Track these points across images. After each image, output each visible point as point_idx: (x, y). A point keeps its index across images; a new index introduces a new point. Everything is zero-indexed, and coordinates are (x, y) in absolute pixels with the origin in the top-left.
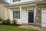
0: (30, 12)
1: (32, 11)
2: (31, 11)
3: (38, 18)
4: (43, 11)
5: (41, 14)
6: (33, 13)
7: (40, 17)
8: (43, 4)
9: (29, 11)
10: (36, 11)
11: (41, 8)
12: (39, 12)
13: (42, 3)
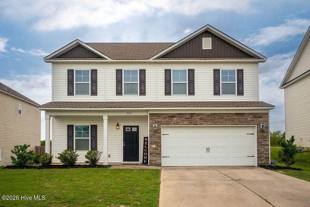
0: (128, 130)
1: (134, 130)
2: (131, 127)
3: (154, 146)
4: (163, 131)
5: (160, 137)
6: (137, 133)
7: (159, 144)
8: (163, 116)
9: (125, 127)
10: (150, 131)
11: (160, 123)
12: (156, 132)
13: (163, 114)
